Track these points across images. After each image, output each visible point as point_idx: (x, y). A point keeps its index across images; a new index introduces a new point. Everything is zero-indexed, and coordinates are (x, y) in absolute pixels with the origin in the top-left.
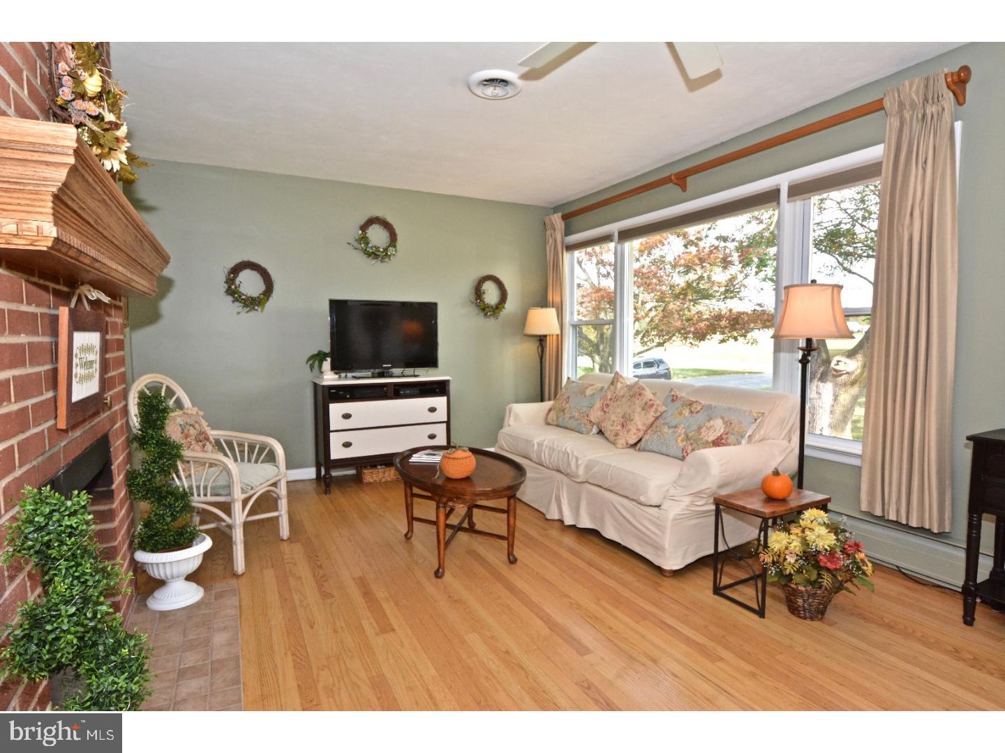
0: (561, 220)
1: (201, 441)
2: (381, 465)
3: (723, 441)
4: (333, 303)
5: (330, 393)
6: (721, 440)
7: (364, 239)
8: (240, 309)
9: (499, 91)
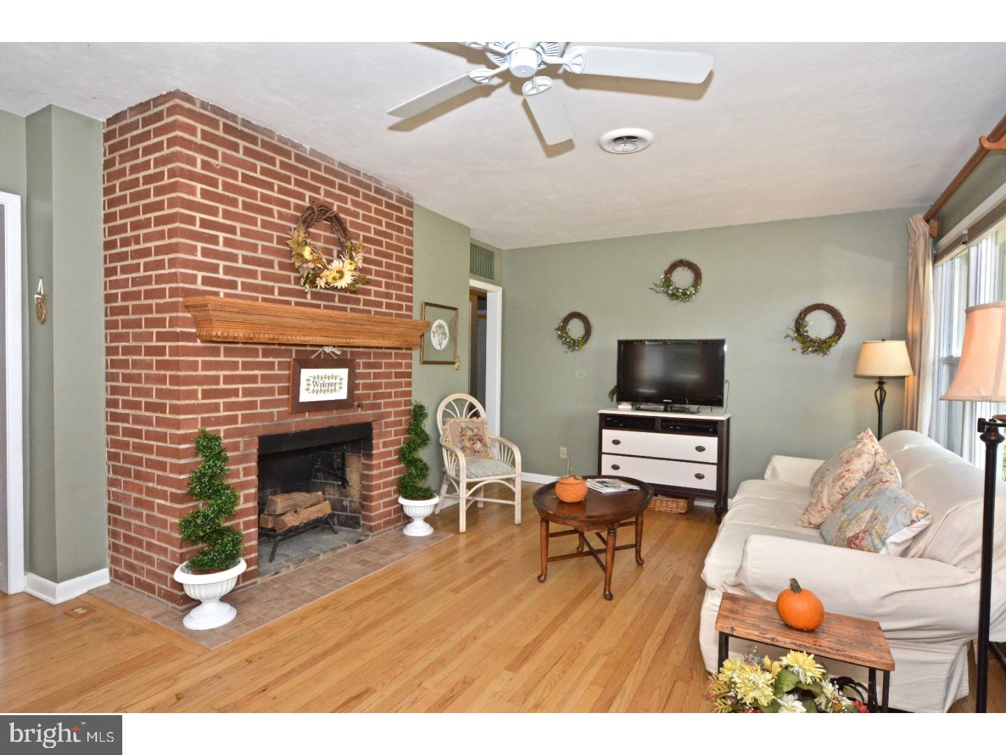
0: (923, 223)
1: (473, 440)
2: (662, 495)
3: (857, 541)
4: (621, 343)
5: (606, 421)
6: (856, 539)
7: (667, 282)
8: (567, 350)
9: (629, 147)
